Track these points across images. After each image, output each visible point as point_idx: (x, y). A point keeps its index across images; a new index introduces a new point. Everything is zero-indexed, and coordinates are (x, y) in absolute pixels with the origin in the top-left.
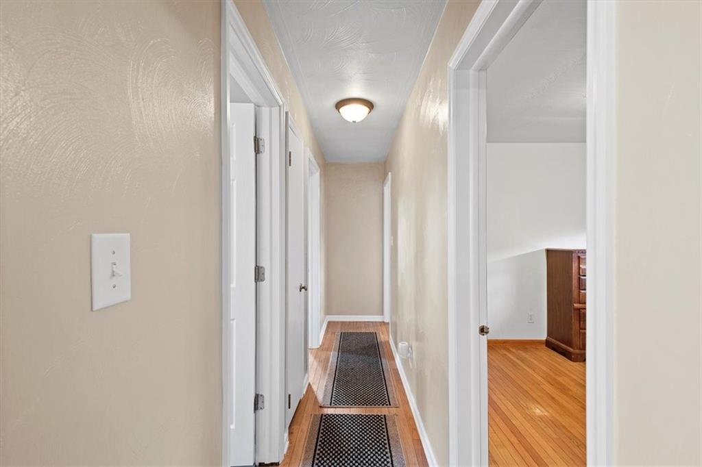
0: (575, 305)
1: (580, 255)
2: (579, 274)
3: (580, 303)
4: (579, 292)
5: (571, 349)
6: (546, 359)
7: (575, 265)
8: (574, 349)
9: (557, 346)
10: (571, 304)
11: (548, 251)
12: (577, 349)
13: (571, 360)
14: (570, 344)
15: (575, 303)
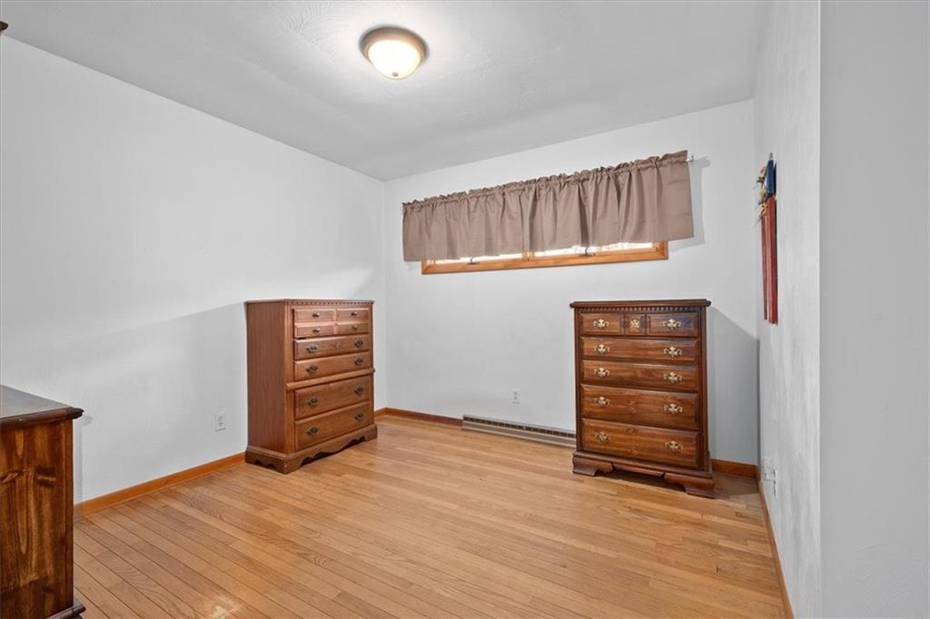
0: (288, 385)
1: (294, 307)
2: (294, 337)
3: (295, 381)
4: (294, 364)
5: (282, 456)
6: (245, 485)
7: (288, 322)
8: (287, 454)
9: (264, 456)
10: (283, 383)
11: (249, 305)
12: (292, 452)
13: (283, 473)
14: (280, 448)
15: (288, 382)
